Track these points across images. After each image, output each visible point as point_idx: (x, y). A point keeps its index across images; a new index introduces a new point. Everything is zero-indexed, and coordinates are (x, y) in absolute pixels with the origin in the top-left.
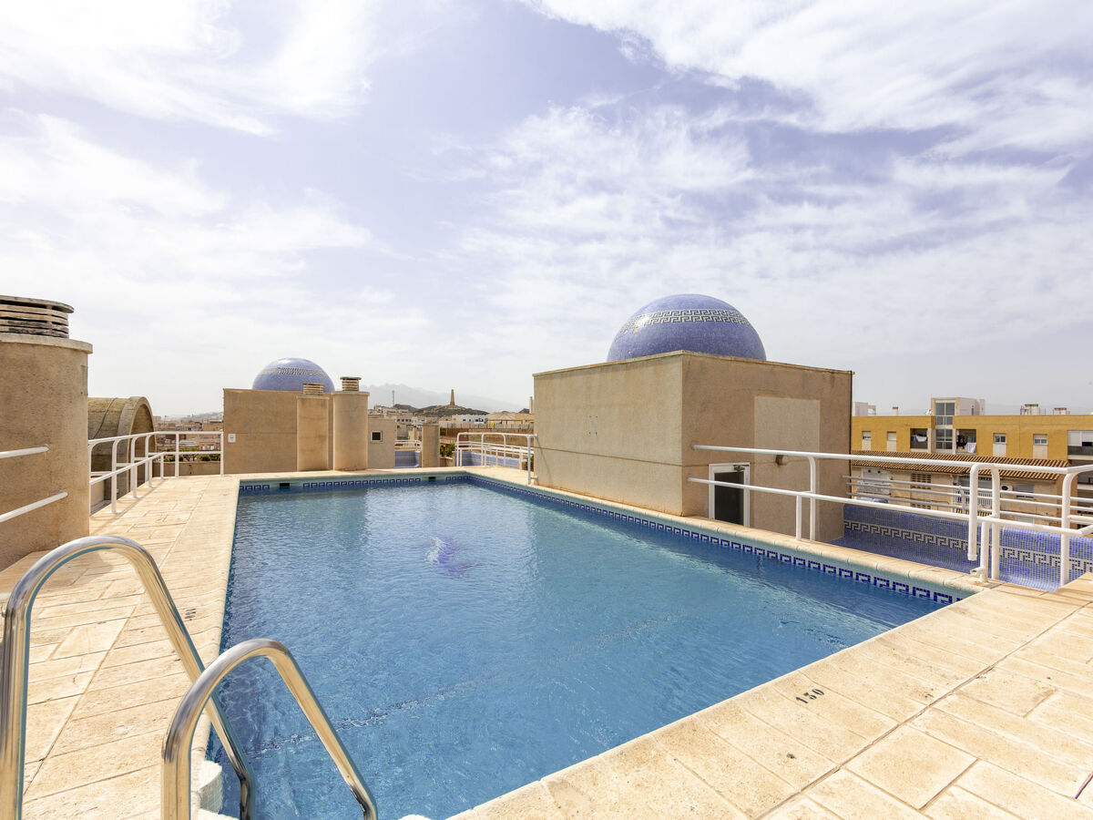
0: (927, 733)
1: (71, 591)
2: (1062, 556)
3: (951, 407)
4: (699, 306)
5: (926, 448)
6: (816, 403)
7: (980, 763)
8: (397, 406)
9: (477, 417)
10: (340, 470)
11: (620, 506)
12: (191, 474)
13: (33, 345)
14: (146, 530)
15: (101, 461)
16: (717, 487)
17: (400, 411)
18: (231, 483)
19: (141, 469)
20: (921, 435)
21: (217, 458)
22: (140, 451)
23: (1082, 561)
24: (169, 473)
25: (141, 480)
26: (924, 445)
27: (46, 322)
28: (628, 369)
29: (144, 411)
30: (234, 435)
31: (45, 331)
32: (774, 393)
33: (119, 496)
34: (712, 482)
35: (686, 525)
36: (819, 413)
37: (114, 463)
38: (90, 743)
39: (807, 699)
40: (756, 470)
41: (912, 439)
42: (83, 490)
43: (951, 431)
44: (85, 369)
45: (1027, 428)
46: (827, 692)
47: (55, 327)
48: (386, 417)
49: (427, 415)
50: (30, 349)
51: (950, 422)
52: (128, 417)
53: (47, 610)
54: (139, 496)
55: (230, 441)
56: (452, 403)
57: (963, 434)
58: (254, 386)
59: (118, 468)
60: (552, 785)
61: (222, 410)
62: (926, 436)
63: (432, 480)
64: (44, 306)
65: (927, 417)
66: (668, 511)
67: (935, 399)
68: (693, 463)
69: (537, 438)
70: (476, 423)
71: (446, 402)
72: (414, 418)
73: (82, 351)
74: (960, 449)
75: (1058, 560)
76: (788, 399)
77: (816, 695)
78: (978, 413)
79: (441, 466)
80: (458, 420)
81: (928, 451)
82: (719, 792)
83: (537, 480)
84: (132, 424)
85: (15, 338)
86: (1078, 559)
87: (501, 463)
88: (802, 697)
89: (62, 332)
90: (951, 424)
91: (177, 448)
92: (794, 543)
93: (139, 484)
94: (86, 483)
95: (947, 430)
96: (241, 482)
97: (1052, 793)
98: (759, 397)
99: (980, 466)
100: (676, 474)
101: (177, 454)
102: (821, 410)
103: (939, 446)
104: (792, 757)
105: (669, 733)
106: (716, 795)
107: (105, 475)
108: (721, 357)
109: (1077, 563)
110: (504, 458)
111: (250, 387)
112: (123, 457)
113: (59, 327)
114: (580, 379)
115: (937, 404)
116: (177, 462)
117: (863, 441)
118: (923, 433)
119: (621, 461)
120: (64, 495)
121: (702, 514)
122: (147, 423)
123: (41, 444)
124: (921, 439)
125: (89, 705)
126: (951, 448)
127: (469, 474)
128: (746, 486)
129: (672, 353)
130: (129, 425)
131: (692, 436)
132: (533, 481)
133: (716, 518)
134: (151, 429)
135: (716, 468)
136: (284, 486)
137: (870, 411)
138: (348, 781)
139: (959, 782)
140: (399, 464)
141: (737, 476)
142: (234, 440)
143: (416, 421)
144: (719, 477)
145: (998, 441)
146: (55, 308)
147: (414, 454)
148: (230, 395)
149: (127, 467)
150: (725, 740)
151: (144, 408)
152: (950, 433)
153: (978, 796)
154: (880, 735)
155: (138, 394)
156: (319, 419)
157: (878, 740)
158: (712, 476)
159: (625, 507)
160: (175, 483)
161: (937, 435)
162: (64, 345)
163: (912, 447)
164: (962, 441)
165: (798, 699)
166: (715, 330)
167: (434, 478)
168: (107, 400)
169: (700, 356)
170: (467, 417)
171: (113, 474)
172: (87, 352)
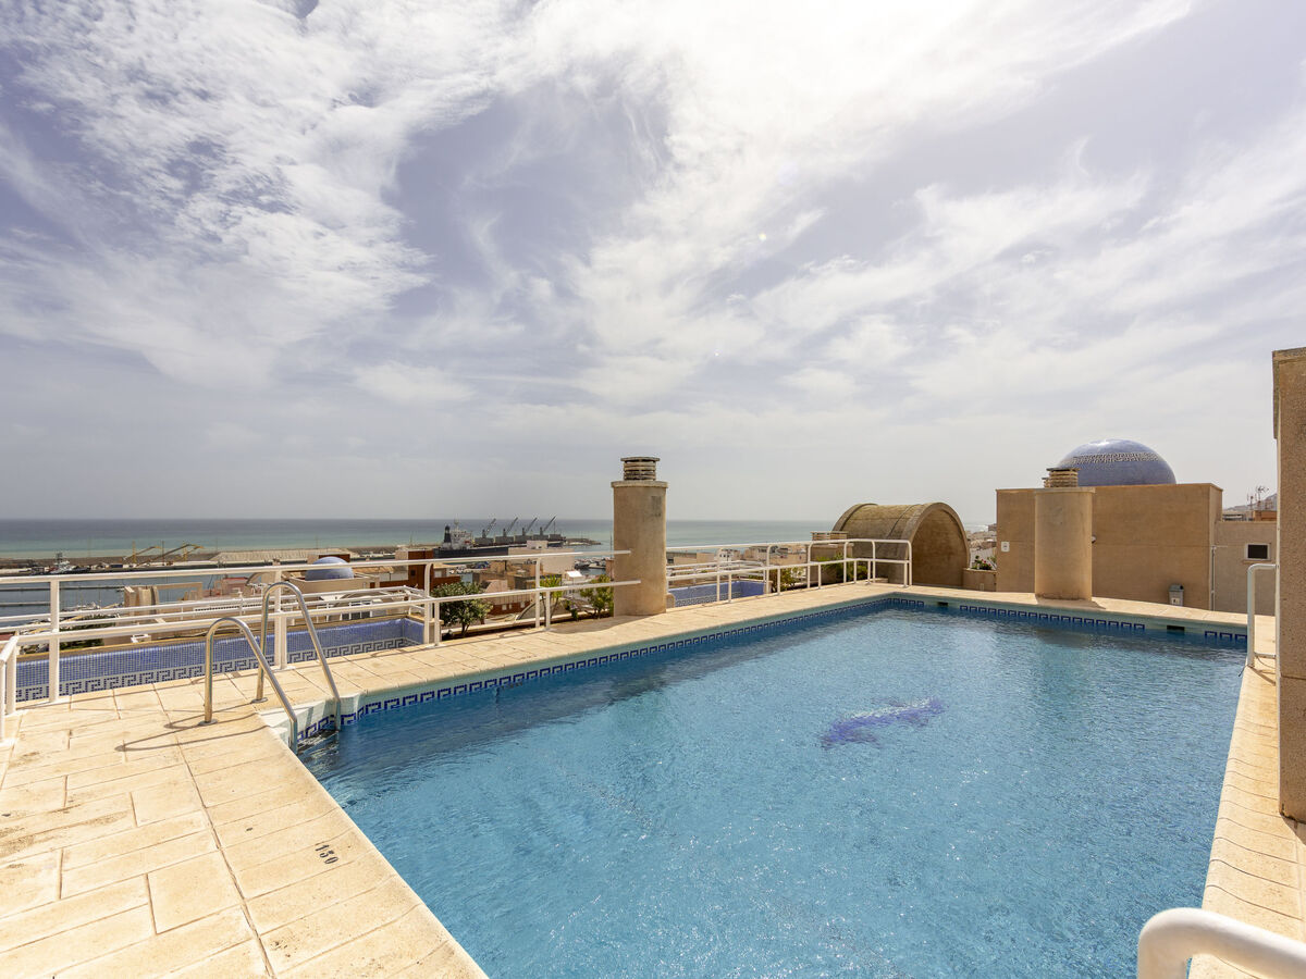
7: (151, 933)
30: (1007, 544)
47: (642, 473)
52: (912, 523)
55: (1003, 550)
73: (652, 487)
84: (915, 530)
85: (631, 483)
97: (76, 962)
120: (635, 582)
123: (627, 549)
130: (911, 530)
139: (148, 907)
142: (1007, 550)
153: (125, 911)
157: (234, 878)
162: (638, 484)
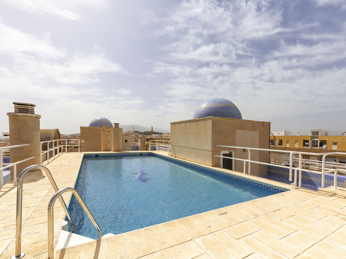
0: (250, 223)
1: (36, 182)
2: (334, 182)
3: (317, 133)
4: (220, 102)
5: (309, 146)
6: (258, 132)
7: (260, 231)
8: (135, 132)
9: (160, 135)
10: (114, 151)
11: (194, 163)
12: (71, 152)
13: (25, 116)
14: (56, 167)
15: (45, 148)
16: (223, 158)
17: (136, 133)
18: (81, 155)
19: (56, 150)
20: (307, 142)
21: (78, 147)
22: (56, 145)
23: (340, 183)
24: (64, 151)
25: (56, 153)
26: (308, 146)
27: (29, 109)
28: (197, 122)
29: (58, 133)
30: (83, 140)
31: (28, 112)
32: (243, 129)
33: (49, 158)
34: (222, 157)
35: (213, 169)
36: (258, 135)
37: (48, 149)
38: (38, 216)
39: (222, 215)
40: (236, 153)
41: (304, 143)
42: (39, 155)
43: (318, 141)
44: (39, 122)
45: (344, 140)
46: (228, 213)
47: (31, 111)
48: (131, 135)
49: (144, 134)
50: (25, 117)
51: (317, 138)
52: (53, 135)
53: (29, 187)
54: (55, 158)
55: (82, 142)
56: (152, 130)
57: (322, 142)
58: (89, 126)
59: (49, 150)
60: (145, 229)
61: (80, 133)
62: (309, 142)
63: (141, 155)
64: (28, 105)
65: (309, 136)
66: (208, 165)
67: (312, 130)
68: (215, 151)
69: (171, 142)
70: (159, 137)
71: (150, 130)
72: (140, 135)
73: (38, 117)
74: (321, 147)
75: (333, 183)
76: (248, 131)
77: (225, 214)
78: (327, 135)
79: (146, 150)
80: (154, 136)
81: (309, 148)
82: (187, 233)
83: (171, 155)
84: (54, 137)
85: (20, 114)
86: (339, 183)
87: (163, 150)
88: (221, 214)
89: (33, 113)
90: (318, 138)
91: (66, 144)
92: (243, 175)
93: (55, 155)
94: (40, 154)
95: (316, 141)
96: (84, 154)
97: (275, 238)
98: (238, 131)
99: (293, 153)
100: (210, 154)
101: (66, 146)
102: (259, 134)
103: (313, 146)
104: (210, 227)
105: (180, 220)
106: (186, 234)
107: (45, 152)
108: (225, 118)
109: (339, 184)
110: (164, 148)
111: (88, 126)
112: (51, 146)
113: (32, 111)
114: (183, 124)
115: (313, 132)
116: (66, 148)
117: (287, 144)
118: (308, 141)
119: (195, 150)
120: (34, 157)
121: (219, 166)
122: (59, 136)
123: (28, 143)
124: (307, 144)
125: (38, 208)
126: (317, 147)
127: (152, 153)
128: (233, 158)
129: (209, 117)
130: (53, 137)
131: (215, 142)
132: (170, 155)
133: (223, 168)
134: (60, 138)
135: (223, 152)
136: (97, 156)
137: (290, 134)
138: (95, 226)
139: (251, 234)
140: (133, 150)
141: (230, 155)
142: (83, 142)
143: (140, 136)
144: (224, 155)
145: (334, 144)
146: (31, 106)
147: (138, 146)
148: (82, 128)
149: (52, 149)
150: (194, 223)
151: (57, 131)
152: (317, 141)
153: (254, 238)
154: (236, 223)
155: (56, 128)
156: (108, 136)
158: (222, 154)
159: (196, 163)
160: (65, 154)
161: (313, 142)
162: (33, 116)
163: (304, 146)
164: (321, 144)
165: (219, 214)
166: (225, 109)
167: (141, 154)
168: (47, 130)
169: (218, 118)
170: (157, 135)
171: (48, 151)
172: (39, 118)
